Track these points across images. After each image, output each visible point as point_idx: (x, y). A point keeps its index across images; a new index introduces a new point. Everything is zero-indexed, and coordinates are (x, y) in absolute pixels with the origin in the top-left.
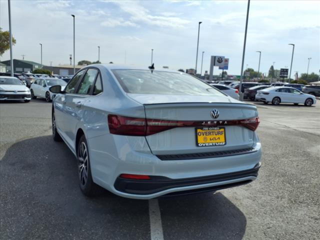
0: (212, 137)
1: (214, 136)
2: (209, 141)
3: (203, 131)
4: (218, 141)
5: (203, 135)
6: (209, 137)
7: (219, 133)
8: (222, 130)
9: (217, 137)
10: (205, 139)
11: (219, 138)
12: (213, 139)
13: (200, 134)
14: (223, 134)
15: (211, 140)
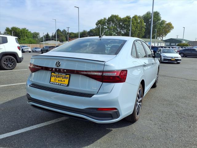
0: (60, 79)
1: (62, 79)
2: (57, 81)
3: (55, 75)
4: (63, 83)
5: (55, 77)
6: (58, 79)
7: (65, 78)
8: (68, 76)
9: (63, 80)
10: (55, 80)
11: (64, 81)
12: (60, 81)
13: (53, 76)
14: (68, 79)
15: (58, 81)
